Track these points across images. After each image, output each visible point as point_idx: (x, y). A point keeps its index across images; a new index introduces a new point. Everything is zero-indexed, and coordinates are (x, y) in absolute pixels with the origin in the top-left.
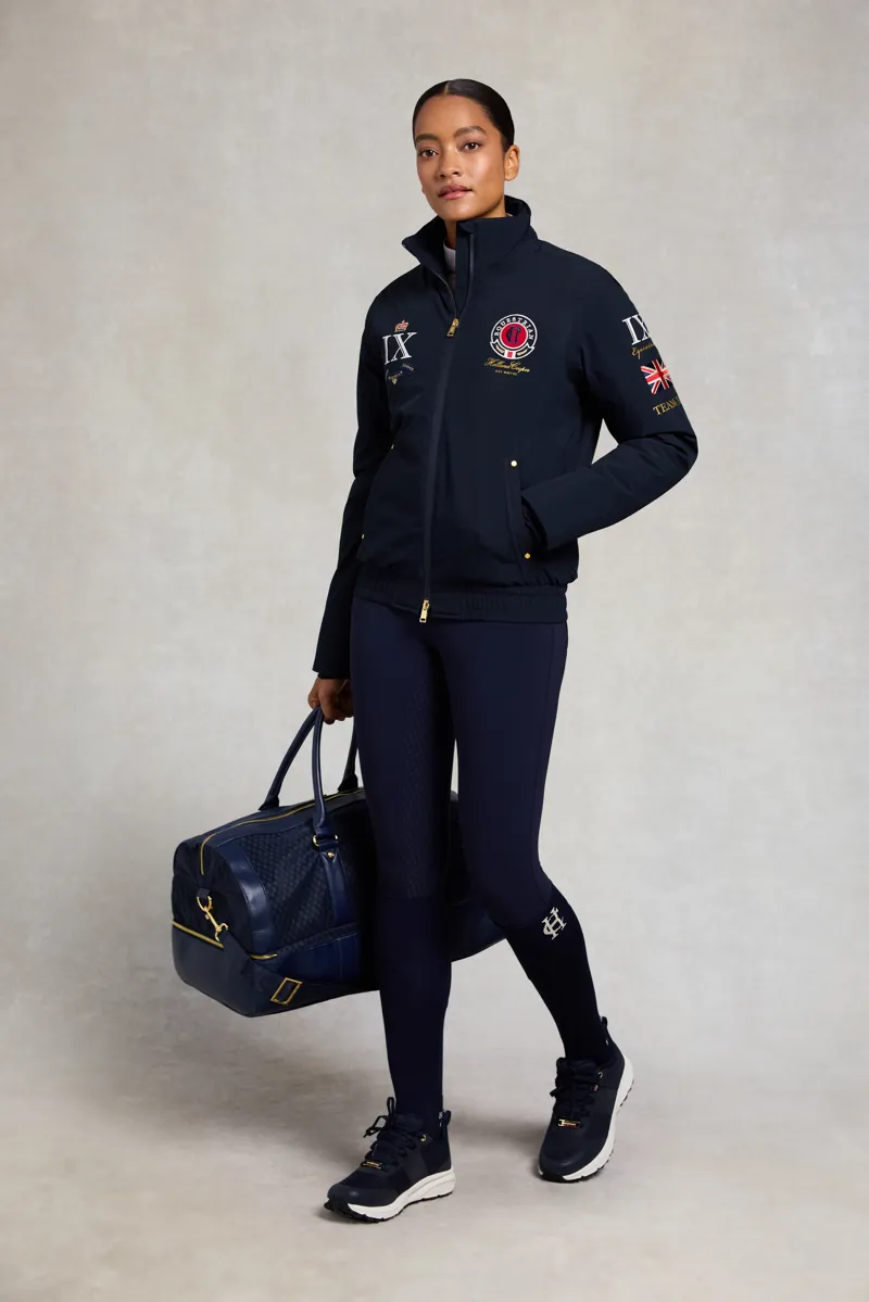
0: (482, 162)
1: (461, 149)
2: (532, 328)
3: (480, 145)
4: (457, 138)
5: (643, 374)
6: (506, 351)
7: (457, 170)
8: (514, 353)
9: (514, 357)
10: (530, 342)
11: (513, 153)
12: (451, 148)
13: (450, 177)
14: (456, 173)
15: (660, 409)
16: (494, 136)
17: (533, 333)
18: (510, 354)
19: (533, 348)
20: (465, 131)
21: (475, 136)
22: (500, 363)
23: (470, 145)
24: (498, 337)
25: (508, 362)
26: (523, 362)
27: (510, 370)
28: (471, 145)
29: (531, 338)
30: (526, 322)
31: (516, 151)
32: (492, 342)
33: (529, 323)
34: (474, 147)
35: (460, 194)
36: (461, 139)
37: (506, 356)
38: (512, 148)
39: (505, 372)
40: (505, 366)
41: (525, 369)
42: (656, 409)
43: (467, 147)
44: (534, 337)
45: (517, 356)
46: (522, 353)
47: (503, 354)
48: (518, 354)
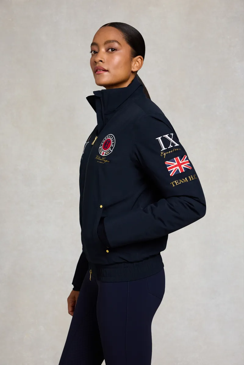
0: (118, 58)
1: (107, 51)
5: (166, 166)
9: (104, 155)
10: (112, 148)
12: (103, 50)
13: (98, 63)
14: (101, 61)
19: (112, 151)
23: (112, 49)
24: (102, 145)
25: (102, 157)
28: (114, 50)
30: (113, 138)
31: (141, 59)
32: (99, 148)
35: (102, 72)
36: (107, 46)
38: (139, 57)
39: (100, 162)
40: (100, 159)
41: (107, 161)
42: (172, 183)
43: (110, 50)
44: (113, 146)
45: (105, 154)
46: (107, 153)
47: (101, 153)
48: (106, 153)
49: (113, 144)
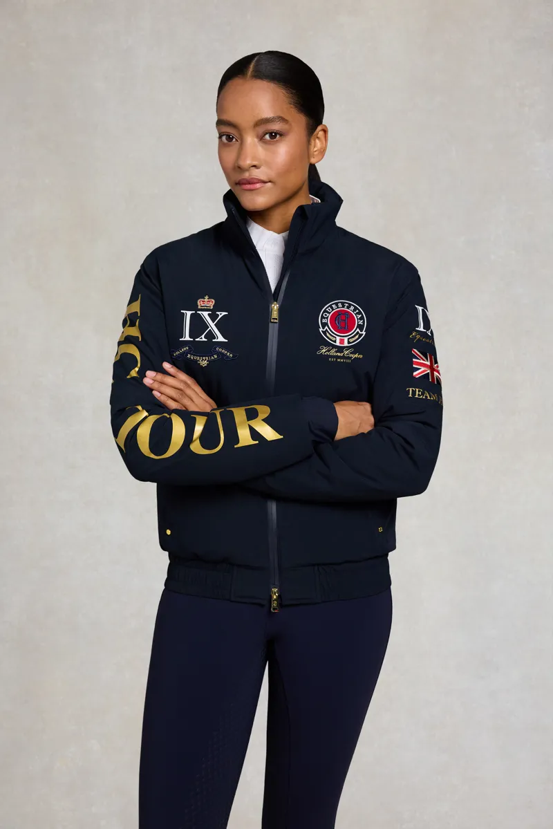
0: (283, 151)
1: (261, 138)
2: (360, 313)
3: (281, 135)
4: (257, 128)
6: (338, 338)
7: (255, 163)
8: (346, 339)
9: (346, 344)
10: (360, 327)
11: (321, 134)
13: (247, 170)
15: (414, 393)
16: (299, 121)
17: (362, 318)
18: (342, 342)
19: (364, 333)
20: (267, 121)
21: (276, 127)
22: (333, 352)
23: (271, 134)
24: (326, 324)
25: (340, 349)
26: (356, 348)
27: (343, 357)
28: (273, 135)
29: (361, 322)
30: (352, 308)
31: (325, 131)
32: (321, 330)
33: (356, 309)
34: (275, 136)
36: (261, 130)
37: (338, 344)
38: (320, 128)
39: (339, 360)
40: (339, 354)
41: (356, 356)
42: (409, 390)
43: (267, 137)
44: (364, 322)
45: (349, 343)
46: (354, 339)
47: (335, 342)
48: (351, 340)
49: (361, 319)
